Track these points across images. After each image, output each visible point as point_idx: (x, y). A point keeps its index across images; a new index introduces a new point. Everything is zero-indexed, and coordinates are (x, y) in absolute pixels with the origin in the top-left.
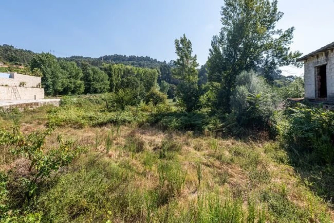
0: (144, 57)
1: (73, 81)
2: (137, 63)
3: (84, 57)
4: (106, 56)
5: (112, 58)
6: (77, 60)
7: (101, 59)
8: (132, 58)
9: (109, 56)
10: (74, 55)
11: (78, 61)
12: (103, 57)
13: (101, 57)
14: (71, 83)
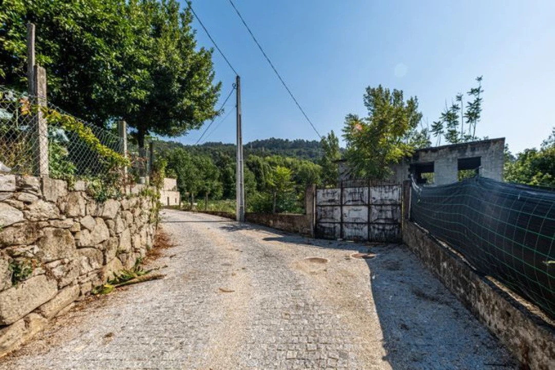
0: (317, 142)
1: (208, 182)
2: (305, 151)
3: (223, 143)
4: (257, 140)
5: (266, 145)
6: (213, 149)
7: (250, 147)
8: (298, 144)
9: (262, 141)
10: (208, 141)
11: (216, 150)
12: (253, 143)
13: (250, 143)
14: (207, 185)
